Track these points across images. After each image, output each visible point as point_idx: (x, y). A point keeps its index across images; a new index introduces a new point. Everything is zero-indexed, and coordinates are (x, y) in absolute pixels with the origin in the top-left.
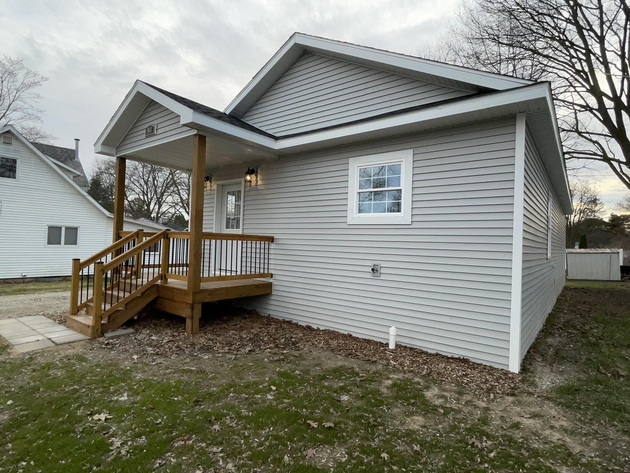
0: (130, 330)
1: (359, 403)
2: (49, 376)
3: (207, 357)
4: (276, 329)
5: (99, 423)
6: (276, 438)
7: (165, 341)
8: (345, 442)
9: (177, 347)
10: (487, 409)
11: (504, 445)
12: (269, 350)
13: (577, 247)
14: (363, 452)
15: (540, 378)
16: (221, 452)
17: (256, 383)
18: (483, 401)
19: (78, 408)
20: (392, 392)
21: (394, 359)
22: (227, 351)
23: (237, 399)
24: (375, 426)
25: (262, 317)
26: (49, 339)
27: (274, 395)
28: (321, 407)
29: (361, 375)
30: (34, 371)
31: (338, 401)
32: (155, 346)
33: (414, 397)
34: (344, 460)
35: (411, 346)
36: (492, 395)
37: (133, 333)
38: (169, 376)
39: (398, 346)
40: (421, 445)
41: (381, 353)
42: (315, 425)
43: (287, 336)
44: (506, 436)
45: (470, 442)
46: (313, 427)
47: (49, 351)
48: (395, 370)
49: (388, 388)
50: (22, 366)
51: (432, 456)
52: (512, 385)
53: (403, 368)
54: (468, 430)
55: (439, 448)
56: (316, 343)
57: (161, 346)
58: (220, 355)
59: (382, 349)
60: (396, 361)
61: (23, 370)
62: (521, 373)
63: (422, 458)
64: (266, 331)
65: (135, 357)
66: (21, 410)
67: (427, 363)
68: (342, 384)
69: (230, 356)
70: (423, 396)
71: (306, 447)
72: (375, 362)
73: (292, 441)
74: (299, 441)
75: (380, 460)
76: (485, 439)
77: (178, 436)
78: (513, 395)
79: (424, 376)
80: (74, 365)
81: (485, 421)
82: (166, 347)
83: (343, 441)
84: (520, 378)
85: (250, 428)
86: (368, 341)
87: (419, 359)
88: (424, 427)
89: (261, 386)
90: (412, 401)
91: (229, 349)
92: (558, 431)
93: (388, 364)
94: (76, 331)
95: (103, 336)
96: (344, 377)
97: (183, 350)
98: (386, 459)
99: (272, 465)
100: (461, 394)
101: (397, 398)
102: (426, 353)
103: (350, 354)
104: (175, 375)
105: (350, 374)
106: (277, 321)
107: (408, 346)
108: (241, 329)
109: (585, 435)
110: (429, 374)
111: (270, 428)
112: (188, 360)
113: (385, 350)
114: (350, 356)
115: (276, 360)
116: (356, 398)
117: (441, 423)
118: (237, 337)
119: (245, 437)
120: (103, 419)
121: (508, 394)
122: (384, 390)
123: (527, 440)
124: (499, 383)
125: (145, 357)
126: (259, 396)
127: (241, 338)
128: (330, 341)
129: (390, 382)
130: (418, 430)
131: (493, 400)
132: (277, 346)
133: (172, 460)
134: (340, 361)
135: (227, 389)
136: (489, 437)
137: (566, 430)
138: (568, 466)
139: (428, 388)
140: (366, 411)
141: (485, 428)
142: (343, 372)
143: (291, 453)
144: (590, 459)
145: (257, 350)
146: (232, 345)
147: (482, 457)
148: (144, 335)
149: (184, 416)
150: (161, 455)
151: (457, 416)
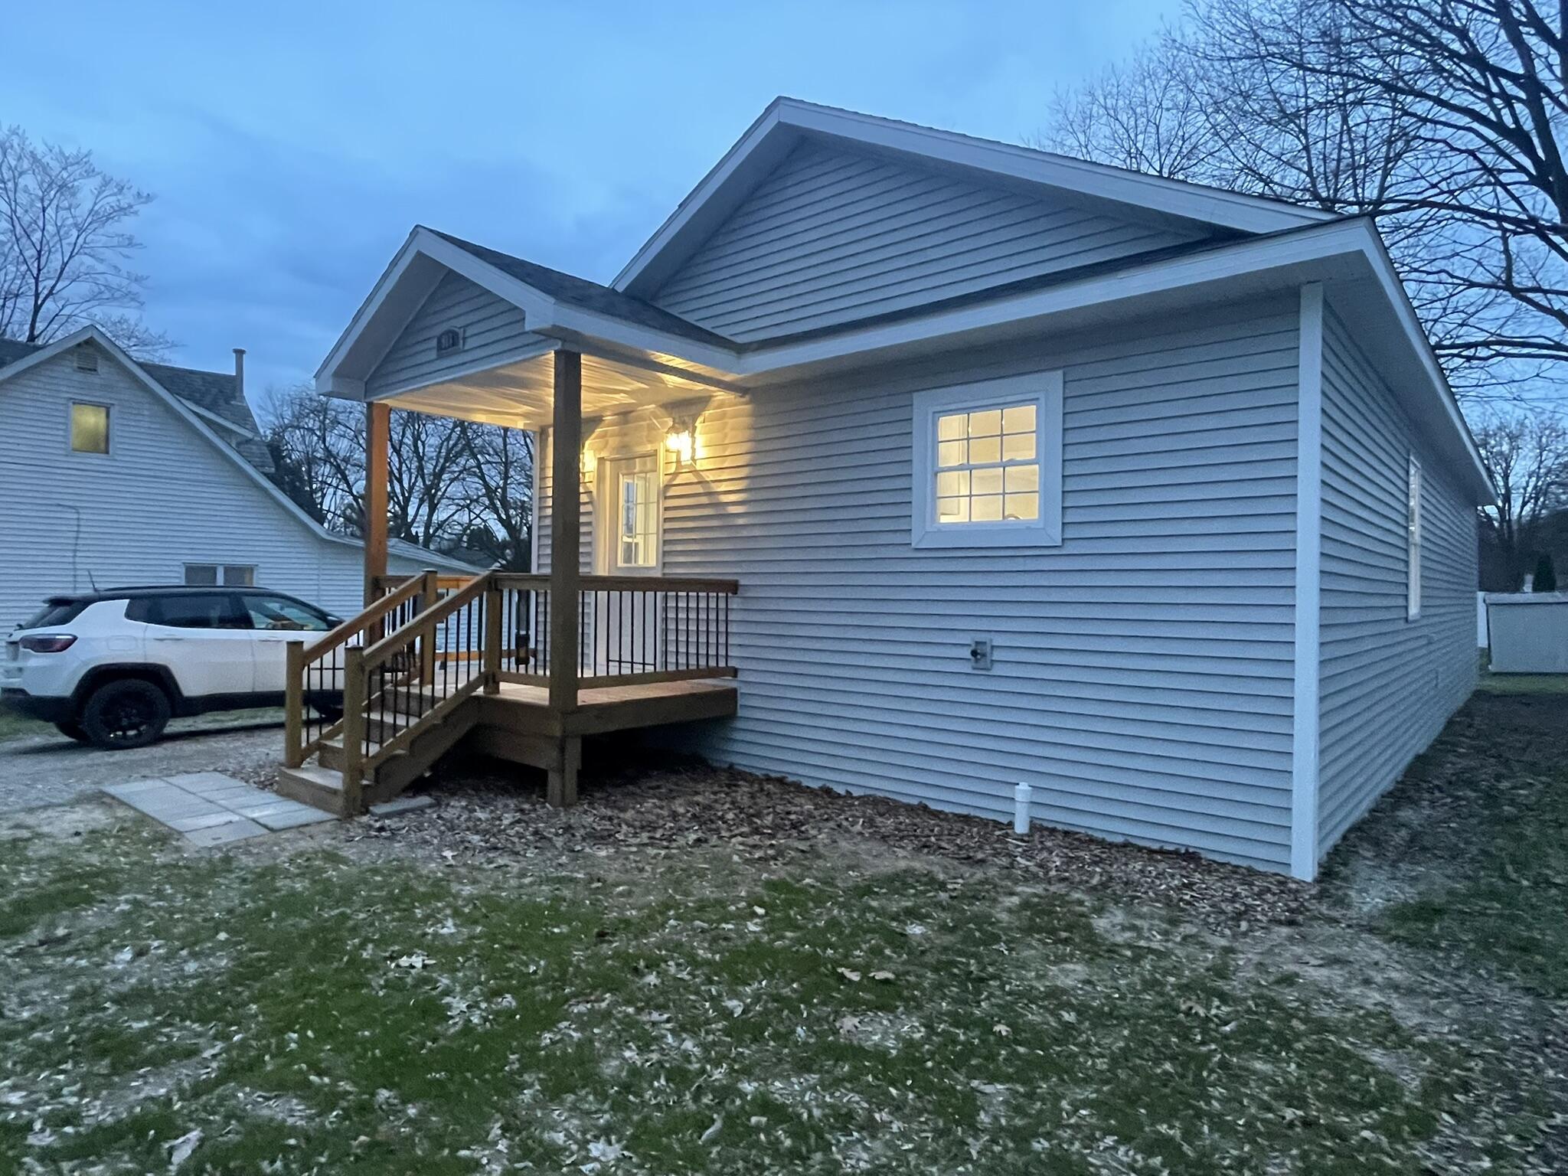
0: (424, 800)
1: (948, 939)
2: (277, 890)
3: (603, 853)
4: (752, 796)
5: (413, 971)
6: (777, 998)
7: (506, 822)
8: (919, 1007)
9: (536, 833)
10: (1228, 950)
11: (1256, 1013)
12: (740, 839)
13: (1528, 587)
14: (957, 1024)
15: (1360, 891)
16: (668, 1021)
17: (720, 903)
18: (1223, 936)
19: (362, 946)
20: (1019, 919)
21: (1028, 855)
22: (646, 841)
23: (685, 929)
24: (982, 980)
25: (714, 770)
26: (253, 820)
27: (763, 924)
28: (864, 947)
29: (950, 886)
30: (244, 881)
31: (902, 935)
32: (486, 832)
33: (1069, 928)
34: (917, 1036)
35: (1066, 828)
36: (1244, 925)
37: (431, 806)
38: (530, 890)
39: (1035, 827)
40: (1079, 1013)
41: (996, 842)
42: (855, 977)
43: (779, 809)
44: (1261, 996)
45: (1183, 1007)
46: (850, 981)
47: (261, 844)
48: (1029, 877)
49: (1010, 911)
50: (213, 872)
51: (1100, 1032)
52: (1294, 905)
53: (1046, 873)
54: (1179, 987)
55: (1116, 1018)
56: (845, 823)
57: (500, 831)
58: (634, 849)
59: (998, 833)
60: (1031, 858)
61: (221, 881)
62: (1317, 881)
63: (1080, 1035)
64: (729, 799)
65: (448, 854)
66: (251, 950)
67: (1102, 860)
68: (909, 904)
69: (655, 851)
70: (1089, 927)
71: (838, 1015)
72: (982, 861)
73: (810, 1005)
74: (824, 1003)
75: (992, 1038)
76: (1216, 1002)
77: (574, 995)
78: (1291, 923)
79: (1094, 888)
80: (324, 870)
81: (1221, 972)
82: (512, 832)
83: (914, 1006)
84: (1313, 892)
85: (719, 983)
86: (966, 819)
87: (1082, 854)
88: (1088, 982)
89: (733, 908)
90: (1064, 935)
91: (650, 838)
92: (1381, 989)
93: (1012, 864)
94: (305, 803)
95: (367, 812)
96: (912, 891)
97: (550, 840)
98: (1004, 1033)
99: (772, 1043)
100: (1174, 922)
101: (1030, 929)
102: (1102, 843)
103: (925, 846)
104: (543, 887)
105: (926, 884)
106: (749, 778)
107: (1060, 827)
108: (670, 797)
109: (1438, 996)
110: (1104, 885)
111: (760, 983)
112: (564, 859)
113: (1007, 835)
114: (926, 850)
115: (760, 859)
116: (939, 930)
117: (1125, 976)
118: (665, 813)
119: (712, 999)
120: (419, 965)
121: (1280, 923)
122: (1004, 917)
123: (1306, 1004)
124: (1264, 900)
125: (469, 853)
126: (730, 926)
127: (674, 816)
128: (879, 819)
129: (1015, 900)
130: (1074, 988)
131: (1245, 934)
132: (756, 831)
133: (574, 1034)
134: (901, 859)
135: (661, 913)
136: (1224, 998)
137: (1396, 987)
138: (1385, 1048)
139: (1100, 911)
140: (961, 953)
141: (1220, 983)
142: (910, 880)
143: (809, 1023)
144: (1436, 1036)
145: (714, 840)
146: (655, 829)
147: (1204, 1032)
148: (455, 808)
149: (579, 961)
150: (550, 1024)
151: (1162, 964)
